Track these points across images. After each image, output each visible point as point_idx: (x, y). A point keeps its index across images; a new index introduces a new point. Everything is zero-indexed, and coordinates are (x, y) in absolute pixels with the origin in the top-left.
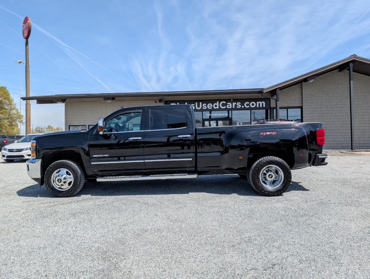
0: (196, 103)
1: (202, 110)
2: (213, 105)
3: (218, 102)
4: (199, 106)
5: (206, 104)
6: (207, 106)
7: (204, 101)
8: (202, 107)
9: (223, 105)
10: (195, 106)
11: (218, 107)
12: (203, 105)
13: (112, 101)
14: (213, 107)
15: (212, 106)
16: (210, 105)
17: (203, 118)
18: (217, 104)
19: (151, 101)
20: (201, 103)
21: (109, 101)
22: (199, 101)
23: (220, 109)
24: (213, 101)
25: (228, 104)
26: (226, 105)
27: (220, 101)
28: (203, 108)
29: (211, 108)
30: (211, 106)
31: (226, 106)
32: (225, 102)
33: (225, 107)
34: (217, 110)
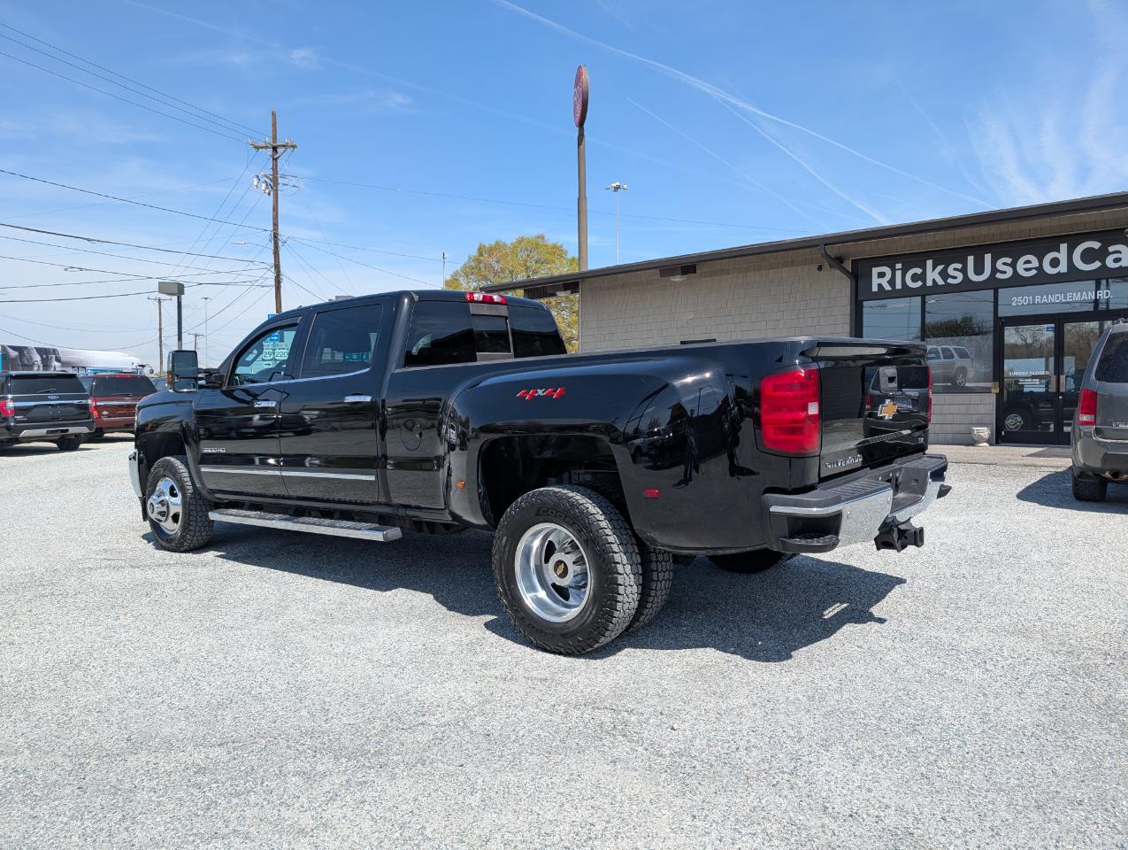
0: (971, 259)
1: (994, 284)
2: (1041, 262)
3: (1064, 247)
4: (979, 269)
5: (1009, 260)
6: (1013, 265)
7: (999, 250)
8: (994, 270)
9: (1088, 256)
10: (964, 270)
11: (1063, 268)
12: (999, 265)
13: (685, 277)
14: (1040, 269)
15: (1037, 265)
16: (1028, 262)
17: (1000, 315)
18: (1062, 255)
19: (806, 267)
20: (988, 257)
21: (678, 279)
22: (978, 251)
23: (1073, 275)
24: (1042, 245)
25: (1111, 249)
26: (1101, 254)
27: (1073, 240)
28: (999, 276)
29: (1034, 272)
30: (1035, 263)
31: (1103, 262)
32: (1096, 245)
33: (1097, 264)
34: (1059, 279)
